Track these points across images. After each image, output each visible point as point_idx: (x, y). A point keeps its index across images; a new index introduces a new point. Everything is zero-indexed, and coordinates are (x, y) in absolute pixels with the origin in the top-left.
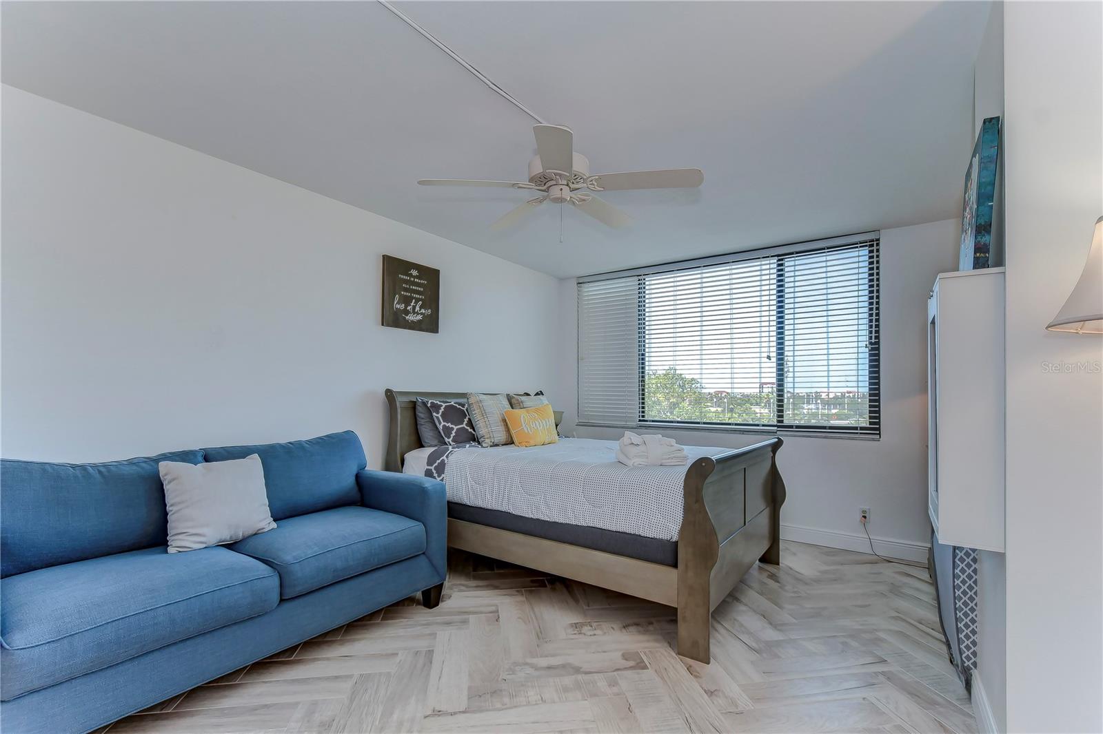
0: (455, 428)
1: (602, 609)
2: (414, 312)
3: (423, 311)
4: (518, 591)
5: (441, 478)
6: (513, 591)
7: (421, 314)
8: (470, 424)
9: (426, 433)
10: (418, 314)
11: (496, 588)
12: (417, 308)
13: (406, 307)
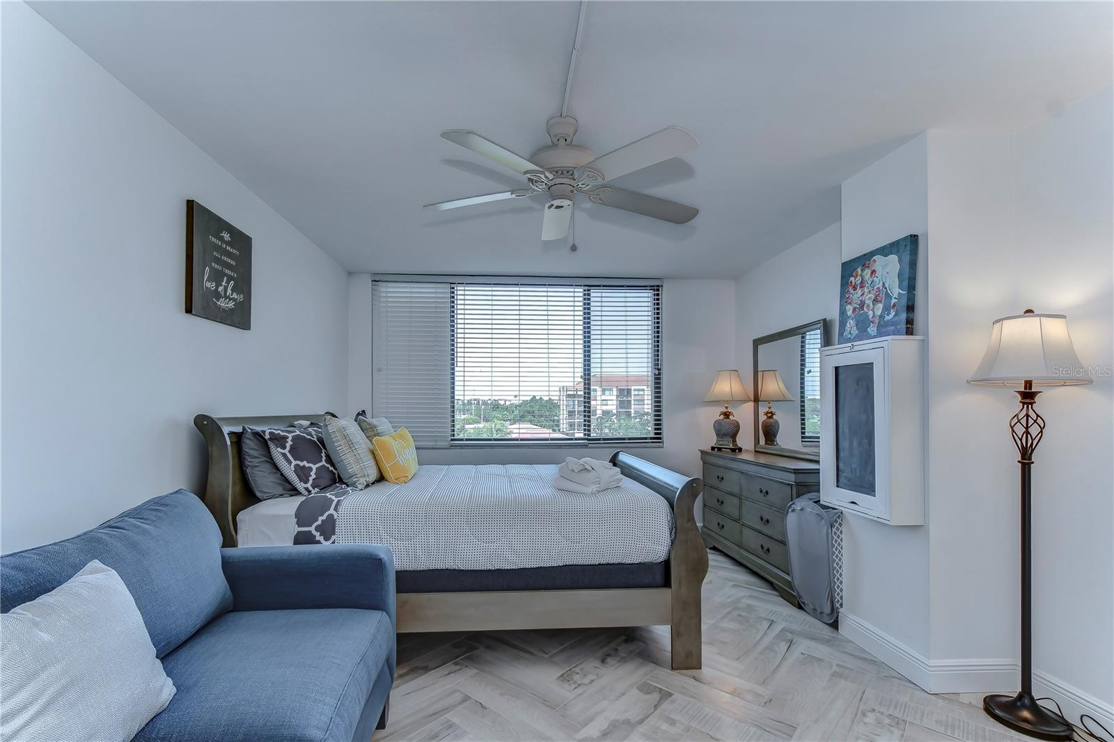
0: (314, 467)
1: (563, 650)
2: (226, 297)
3: (235, 296)
4: (456, 664)
5: (332, 540)
6: (449, 667)
7: (234, 300)
8: (329, 460)
9: (261, 478)
10: (230, 299)
11: (426, 669)
12: (229, 291)
13: (217, 287)
